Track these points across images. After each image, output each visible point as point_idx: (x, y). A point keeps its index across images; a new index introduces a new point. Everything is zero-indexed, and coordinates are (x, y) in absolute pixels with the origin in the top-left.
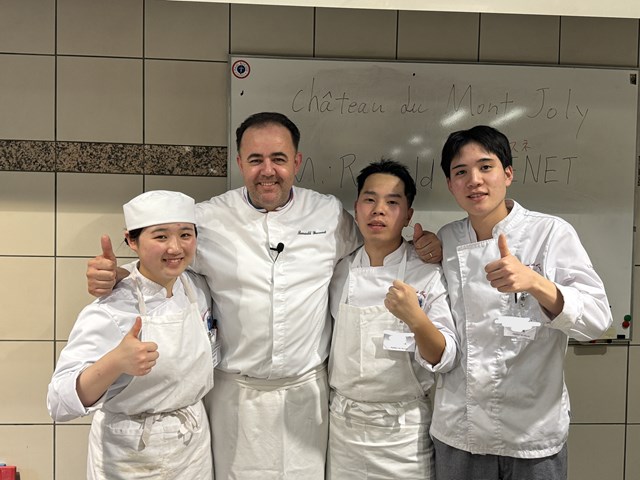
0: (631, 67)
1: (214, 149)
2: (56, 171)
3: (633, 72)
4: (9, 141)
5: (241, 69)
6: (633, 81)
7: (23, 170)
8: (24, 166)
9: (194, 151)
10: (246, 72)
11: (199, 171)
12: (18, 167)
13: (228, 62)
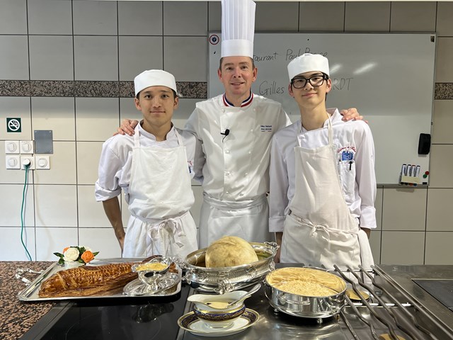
0: (432, 32)
1: (200, 84)
2: (119, 97)
3: (434, 35)
4: (95, 82)
5: (214, 40)
6: (433, 40)
7: (103, 97)
8: (103, 94)
9: (189, 85)
10: (217, 41)
11: (192, 96)
12: (100, 95)
13: (207, 36)
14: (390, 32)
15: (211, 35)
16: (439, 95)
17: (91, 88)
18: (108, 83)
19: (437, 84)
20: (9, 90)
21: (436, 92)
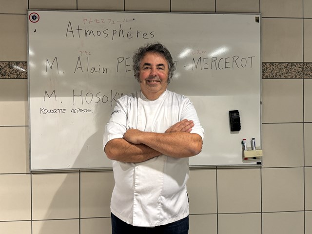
0: (256, 13)
1: (21, 63)
3: (257, 16)
5: (34, 18)
6: (257, 21)
9: (9, 65)
10: (37, 19)
11: (12, 76)
13: (27, 14)
14: (216, 12)
15: (30, 12)
16: (266, 74)
19: (264, 64)
21: (263, 71)
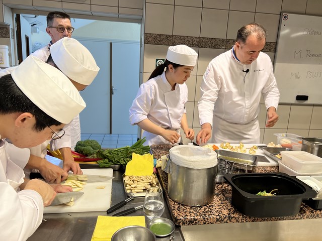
4: (212, 39)
5: (285, 17)
10: (287, 18)
12: (214, 47)
15: (283, 14)
17: (209, 42)
18: (220, 40)
20: (159, 41)
